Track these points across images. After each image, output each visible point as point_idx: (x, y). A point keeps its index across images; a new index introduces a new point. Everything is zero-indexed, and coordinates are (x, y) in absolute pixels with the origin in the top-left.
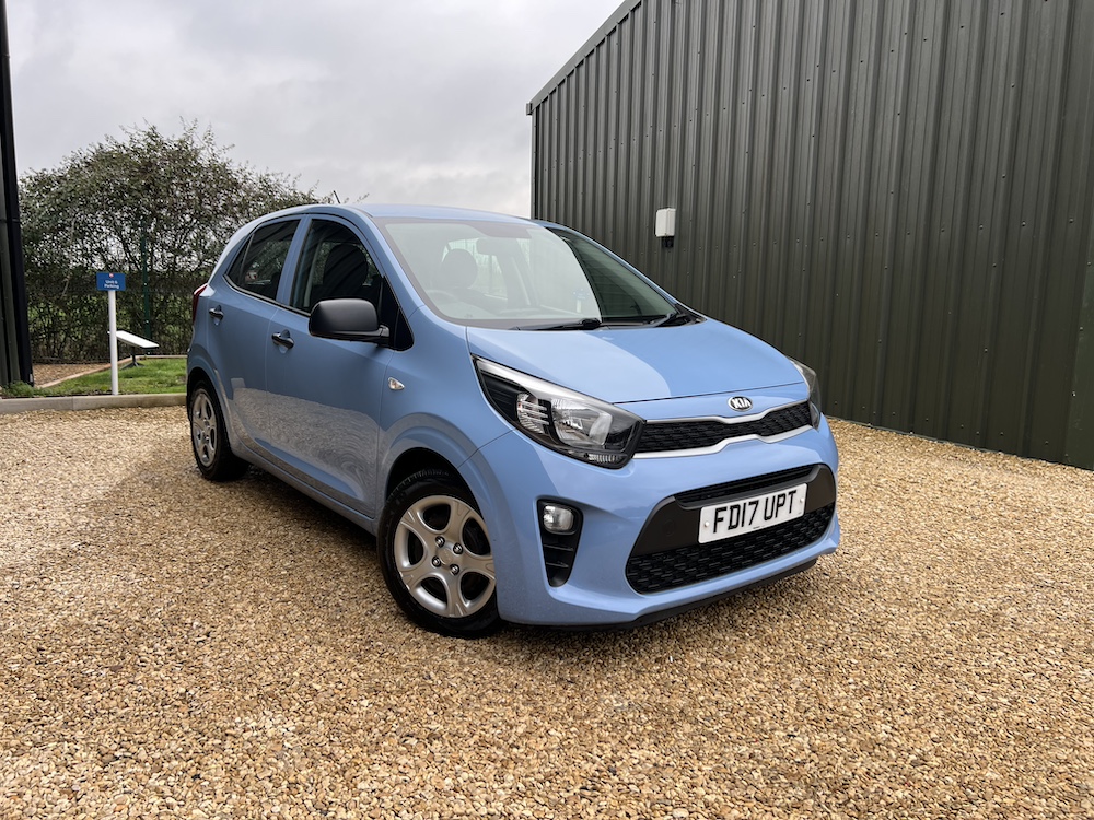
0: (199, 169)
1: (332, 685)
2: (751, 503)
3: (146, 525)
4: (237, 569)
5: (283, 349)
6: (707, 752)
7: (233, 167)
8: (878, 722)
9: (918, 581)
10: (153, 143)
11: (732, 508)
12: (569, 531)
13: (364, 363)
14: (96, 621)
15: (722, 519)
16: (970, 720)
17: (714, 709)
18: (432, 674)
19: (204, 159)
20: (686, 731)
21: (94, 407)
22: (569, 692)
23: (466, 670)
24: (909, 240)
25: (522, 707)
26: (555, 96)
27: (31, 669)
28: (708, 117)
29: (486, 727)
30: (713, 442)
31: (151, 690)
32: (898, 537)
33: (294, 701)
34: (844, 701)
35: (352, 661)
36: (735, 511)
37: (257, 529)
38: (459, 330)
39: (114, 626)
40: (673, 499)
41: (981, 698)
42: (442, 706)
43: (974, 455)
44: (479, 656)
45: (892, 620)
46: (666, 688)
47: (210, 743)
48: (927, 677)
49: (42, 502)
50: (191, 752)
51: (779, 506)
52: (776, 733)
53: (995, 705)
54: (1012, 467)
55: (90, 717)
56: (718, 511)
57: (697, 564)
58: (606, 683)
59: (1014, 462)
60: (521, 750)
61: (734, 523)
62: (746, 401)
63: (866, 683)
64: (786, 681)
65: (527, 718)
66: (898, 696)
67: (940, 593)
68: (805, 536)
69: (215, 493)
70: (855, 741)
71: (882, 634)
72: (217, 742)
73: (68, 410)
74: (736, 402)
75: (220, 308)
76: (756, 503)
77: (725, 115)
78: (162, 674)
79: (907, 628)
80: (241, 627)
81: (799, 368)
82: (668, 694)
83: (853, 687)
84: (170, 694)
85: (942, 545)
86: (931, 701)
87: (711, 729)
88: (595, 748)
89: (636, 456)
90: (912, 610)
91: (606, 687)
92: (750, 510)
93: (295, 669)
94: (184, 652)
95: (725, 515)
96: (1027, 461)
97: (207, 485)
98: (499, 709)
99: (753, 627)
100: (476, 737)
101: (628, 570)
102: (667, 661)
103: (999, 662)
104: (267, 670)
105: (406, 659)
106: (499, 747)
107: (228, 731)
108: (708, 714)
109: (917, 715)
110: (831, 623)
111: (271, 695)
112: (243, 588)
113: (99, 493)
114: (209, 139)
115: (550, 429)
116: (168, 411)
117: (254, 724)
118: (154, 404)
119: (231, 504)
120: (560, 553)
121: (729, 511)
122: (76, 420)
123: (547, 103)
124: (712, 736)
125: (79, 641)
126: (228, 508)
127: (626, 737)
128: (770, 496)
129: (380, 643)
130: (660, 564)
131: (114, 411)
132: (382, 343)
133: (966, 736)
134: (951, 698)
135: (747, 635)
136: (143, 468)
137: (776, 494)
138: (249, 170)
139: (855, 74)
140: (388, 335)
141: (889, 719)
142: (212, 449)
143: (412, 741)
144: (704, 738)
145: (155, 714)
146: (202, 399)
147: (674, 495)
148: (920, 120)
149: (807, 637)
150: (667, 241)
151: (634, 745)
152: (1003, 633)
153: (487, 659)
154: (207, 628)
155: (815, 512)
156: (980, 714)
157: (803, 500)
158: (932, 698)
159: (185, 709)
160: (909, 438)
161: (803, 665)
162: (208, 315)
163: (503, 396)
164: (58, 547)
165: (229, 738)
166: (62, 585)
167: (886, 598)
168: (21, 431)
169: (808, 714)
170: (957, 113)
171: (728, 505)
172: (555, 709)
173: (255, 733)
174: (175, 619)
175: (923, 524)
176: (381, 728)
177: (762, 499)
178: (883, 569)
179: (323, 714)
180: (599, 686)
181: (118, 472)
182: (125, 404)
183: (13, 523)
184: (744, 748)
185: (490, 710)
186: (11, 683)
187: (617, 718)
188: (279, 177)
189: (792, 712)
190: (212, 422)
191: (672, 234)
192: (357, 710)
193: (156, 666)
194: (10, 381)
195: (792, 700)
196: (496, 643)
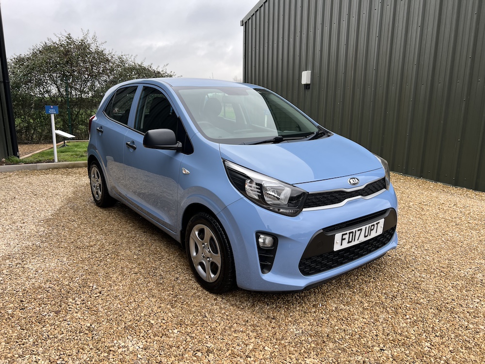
0: (91, 53)
1: (160, 321)
2: (358, 230)
3: (71, 231)
4: (113, 256)
5: (131, 150)
6: (342, 360)
7: (106, 52)
8: (424, 341)
9: (433, 259)
10: (69, 41)
11: (350, 233)
12: (271, 247)
13: (170, 159)
14: (48, 285)
15: (345, 239)
16: (467, 339)
17: (343, 334)
18: (207, 315)
19: (93, 48)
20: (331, 347)
21: (46, 168)
22: (273, 324)
23: (223, 312)
24: (423, 87)
25: (251, 334)
26: (254, 17)
27: (18, 313)
28: (326, 28)
29: (234, 346)
30: (340, 201)
31: (74, 324)
32: (421, 235)
33: (142, 331)
34: (406, 329)
35: (168, 306)
36: (351, 234)
37: (122, 233)
38: (215, 146)
39: (57, 288)
40: (322, 231)
41: (471, 326)
42: (213, 333)
43: (453, 189)
44: (228, 304)
45: (424, 282)
46: (320, 322)
47: (102, 355)
48: (444, 315)
49: (23, 220)
50: (93, 360)
51: (371, 230)
52: (375, 348)
53: (478, 330)
54: (470, 196)
55: (46, 340)
56: (343, 235)
57: (332, 260)
58: (290, 319)
59: (472, 193)
60: (252, 359)
61: (350, 240)
62: (356, 180)
63: (415, 318)
64: (376, 317)
65: (253, 340)
66: (431, 326)
67: (444, 266)
68: (382, 242)
69: (102, 214)
70: (413, 353)
71: (420, 289)
72: (106, 354)
73: (35, 170)
74: (351, 181)
75: (101, 127)
76: (361, 230)
77: (335, 26)
78: (79, 315)
79: (431, 286)
80: (116, 288)
81: (379, 159)
82: (320, 325)
83: (409, 320)
84: (83, 327)
85: (443, 239)
86: (447, 329)
87: (343, 346)
88: (288, 358)
89: (304, 210)
90: (433, 276)
91: (290, 321)
92: (358, 233)
93: (141, 312)
94: (89, 303)
95: (346, 237)
96: (477, 193)
97: (99, 209)
98: (239, 335)
99: (358, 286)
100: (230, 351)
101: (300, 265)
102: (318, 306)
103: (477, 305)
104: (129, 312)
105: (194, 305)
106: (241, 357)
107: (111, 349)
108: (341, 337)
109: (442, 337)
110: (394, 283)
111: (130, 326)
112: (116, 266)
113: (49, 215)
114: (95, 39)
115: (261, 197)
116: (80, 170)
117: (123, 344)
118: (73, 166)
119: (110, 219)
120: (267, 258)
121: (348, 234)
122: (38, 175)
123: (250, 21)
124: (344, 350)
125: (40, 297)
126: (109, 222)
127: (302, 351)
128: (367, 226)
129: (181, 297)
130: (315, 261)
131: (56, 170)
132: (178, 150)
133: (466, 348)
134: (457, 327)
135: (355, 290)
136: (69, 201)
137: (370, 225)
138: (113, 53)
139: (398, 7)
140: (181, 146)
141: (429, 339)
142: (100, 193)
143: (199, 354)
144: (340, 351)
145: (76, 338)
146: (95, 169)
147: (323, 229)
148: (430, 29)
149: (384, 291)
150: (307, 86)
151: (306, 356)
152: (477, 288)
153: (232, 305)
154: (100, 289)
155: (387, 231)
156: (471, 335)
157: (382, 226)
158: (448, 326)
159: (90, 335)
160: (421, 180)
161: (383, 308)
162: (96, 130)
163: (238, 180)
164: (30, 244)
165: (111, 352)
166: (32, 265)
167: (419, 269)
168: (14, 181)
169: (390, 337)
170: (448, 26)
171: (348, 232)
172: (267, 335)
173: (124, 350)
174: (84, 284)
175: (433, 227)
176: (184, 346)
177: (363, 228)
178: (416, 253)
179: (156, 338)
180: (287, 321)
181: (58, 203)
182: (61, 167)
183: (10, 231)
184: (360, 357)
185: (236, 335)
186: (8, 320)
187: (297, 340)
188: (127, 56)
189: (381, 335)
190: (100, 180)
191: (309, 83)
192: (172, 335)
193: (76, 311)
194: (8, 156)
195: (380, 328)
196: (236, 296)
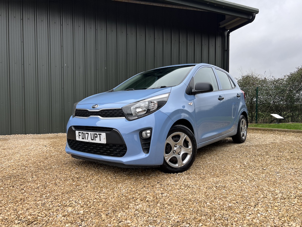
2: (86, 133)
11: (82, 133)
15: (80, 135)
36: (83, 134)
51: (95, 137)
56: (79, 132)
61: (83, 138)
92: (86, 135)
128: (92, 133)
137: (94, 133)
171: (81, 132)
177: (89, 133)
